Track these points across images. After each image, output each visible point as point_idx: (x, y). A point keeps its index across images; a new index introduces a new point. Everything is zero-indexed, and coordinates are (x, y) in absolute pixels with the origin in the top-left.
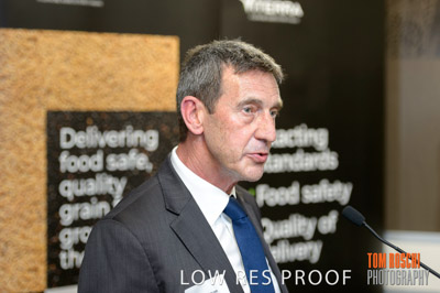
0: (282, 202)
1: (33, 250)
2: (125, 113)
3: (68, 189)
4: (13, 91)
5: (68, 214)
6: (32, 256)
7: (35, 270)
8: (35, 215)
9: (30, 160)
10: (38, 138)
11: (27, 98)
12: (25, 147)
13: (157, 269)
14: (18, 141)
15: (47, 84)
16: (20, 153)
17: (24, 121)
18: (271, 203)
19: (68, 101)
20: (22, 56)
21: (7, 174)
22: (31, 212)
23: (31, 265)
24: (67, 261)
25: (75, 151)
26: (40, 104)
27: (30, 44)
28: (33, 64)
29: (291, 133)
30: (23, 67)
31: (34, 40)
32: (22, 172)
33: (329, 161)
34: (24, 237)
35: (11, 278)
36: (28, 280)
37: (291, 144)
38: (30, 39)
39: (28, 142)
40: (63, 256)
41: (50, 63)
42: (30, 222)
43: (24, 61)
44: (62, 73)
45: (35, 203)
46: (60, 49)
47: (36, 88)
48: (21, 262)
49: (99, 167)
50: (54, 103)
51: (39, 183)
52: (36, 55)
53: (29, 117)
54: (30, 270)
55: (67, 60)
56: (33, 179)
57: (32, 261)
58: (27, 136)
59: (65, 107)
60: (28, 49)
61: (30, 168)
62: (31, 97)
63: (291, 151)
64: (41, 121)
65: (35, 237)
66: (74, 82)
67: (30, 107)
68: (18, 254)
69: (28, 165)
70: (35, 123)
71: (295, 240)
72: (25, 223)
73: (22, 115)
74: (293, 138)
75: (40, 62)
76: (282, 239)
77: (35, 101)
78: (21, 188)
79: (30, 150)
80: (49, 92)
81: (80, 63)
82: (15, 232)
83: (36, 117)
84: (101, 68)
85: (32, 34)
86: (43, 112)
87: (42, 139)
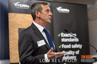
0: (67, 48)
1: (17, 54)
4: (12, 25)
6: (16, 56)
7: (17, 58)
8: (17, 48)
9: (15, 37)
10: (17, 33)
11: (14, 26)
12: (14, 35)
13: (32, 38)
14: (13, 34)
15: (18, 23)
16: (13, 36)
17: (14, 30)
18: (65, 48)
19: (22, 27)
20: (13, 18)
21: (11, 40)
22: (16, 47)
23: (16, 57)
26: (17, 27)
27: (15, 16)
28: (15, 19)
29: (68, 34)
30: (13, 20)
31: (16, 15)
32: (14, 40)
33: (77, 40)
34: (15, 52)
35: (12, 60)
36: (16, 60)
37: (69, 36)
38: (15, 15)
39: (15, 34)
41: (19, 19)
42: (16, 49)
43: (14, 19)
44: (21, 21)
45: (17, 46)
46: (20, 17)
47: (16, 24)
48: (14, 57)
50: (20, 27)
52: (16, 18)
53: (15, 29)
54: (16, 58)
55: (22, 19)
56: (16, 41)
57: (17, 56)
58: (15, 33)
59: (22, 28)
60: (14, 17)
61: (16, 39)
62: (15, 26)
63: (69, 38)
64: (17, 30)
65: (17, 52)
66: (24, 23)
67: (15, 27)
68: (14, 55)
69: (15, 38)
70: (16, 30)
71: (70, 55)
72: (15, 49)
73: (13, 29)
74: (69, 35)
75: (17, 19)
76: (68, 55)
77: (16, 26)
78: (14, 43)
79: (15, 35)
80: (19, 25)
81: (25, 20)
82: (13, 51)
83: (16, 29)
84: (29, 21)
85: (15, 14)
86: (18, 28)
87: (18, 34)
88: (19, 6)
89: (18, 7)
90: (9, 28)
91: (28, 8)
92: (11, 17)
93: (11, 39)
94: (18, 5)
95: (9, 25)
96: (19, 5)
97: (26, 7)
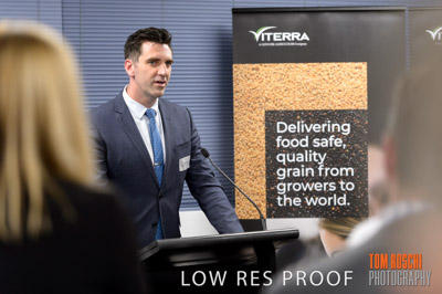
2: (326, 111)
3: (282, 158)
4: (243, 100)
5: (282, 174)
8: (258, 173)
10: (259, 127)
19: (281, 106)
22: (256, 171)
24: (282, 202)
25: (288, 135)
26: (262, 108)
27: (255, 72)
28: (256, 83)
31: (257, 69)
32: (250, 147)
34: (251, 186)
38: (254, 69)
39: (253, 130)
40: (279, 199)
43: (250, 82)
44: (277, 88)
46: (275, 73)
47: (258, 98)
49: (307, 145)
50: (271, 106)
51: (261, 154)
52: (257, 78)
53: (254, 115)
56: (257, 152)
58: (253, 126)
60: (253, 75)
61: (256, 145)
62: (255, 103)
64: (262, 117)
65: (258, 186)
66: (286, 94)
67: (255, 109)
69: (253, 143)
70: (257, 118)
75: (262, 81)
78: (249, 157)
79: (255, 133)
80: (267, 100)
82: (246, 183)
85: (255, 66)
86: (263, 112)
87: (263, 127)
88: (269, 39)
89: (266, 41)
90: (235, 110)
91: (304, 41)
92: (239, 77)
93: (241, 145)
94: (266, 37)
95: (235, 103)
96: (272, 37)
97: (296, 40)
